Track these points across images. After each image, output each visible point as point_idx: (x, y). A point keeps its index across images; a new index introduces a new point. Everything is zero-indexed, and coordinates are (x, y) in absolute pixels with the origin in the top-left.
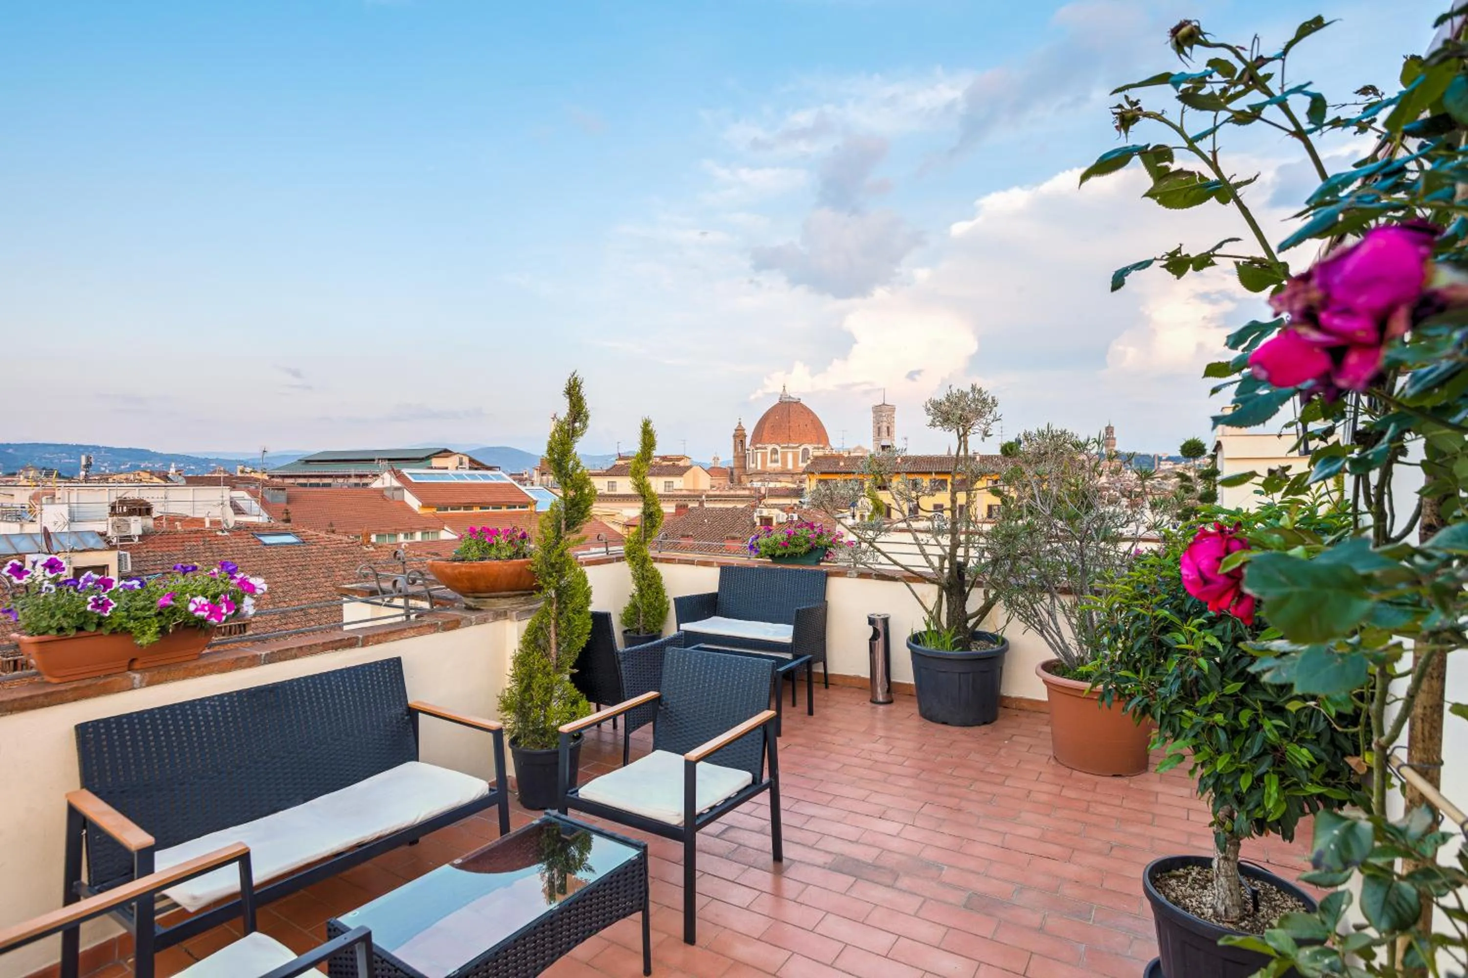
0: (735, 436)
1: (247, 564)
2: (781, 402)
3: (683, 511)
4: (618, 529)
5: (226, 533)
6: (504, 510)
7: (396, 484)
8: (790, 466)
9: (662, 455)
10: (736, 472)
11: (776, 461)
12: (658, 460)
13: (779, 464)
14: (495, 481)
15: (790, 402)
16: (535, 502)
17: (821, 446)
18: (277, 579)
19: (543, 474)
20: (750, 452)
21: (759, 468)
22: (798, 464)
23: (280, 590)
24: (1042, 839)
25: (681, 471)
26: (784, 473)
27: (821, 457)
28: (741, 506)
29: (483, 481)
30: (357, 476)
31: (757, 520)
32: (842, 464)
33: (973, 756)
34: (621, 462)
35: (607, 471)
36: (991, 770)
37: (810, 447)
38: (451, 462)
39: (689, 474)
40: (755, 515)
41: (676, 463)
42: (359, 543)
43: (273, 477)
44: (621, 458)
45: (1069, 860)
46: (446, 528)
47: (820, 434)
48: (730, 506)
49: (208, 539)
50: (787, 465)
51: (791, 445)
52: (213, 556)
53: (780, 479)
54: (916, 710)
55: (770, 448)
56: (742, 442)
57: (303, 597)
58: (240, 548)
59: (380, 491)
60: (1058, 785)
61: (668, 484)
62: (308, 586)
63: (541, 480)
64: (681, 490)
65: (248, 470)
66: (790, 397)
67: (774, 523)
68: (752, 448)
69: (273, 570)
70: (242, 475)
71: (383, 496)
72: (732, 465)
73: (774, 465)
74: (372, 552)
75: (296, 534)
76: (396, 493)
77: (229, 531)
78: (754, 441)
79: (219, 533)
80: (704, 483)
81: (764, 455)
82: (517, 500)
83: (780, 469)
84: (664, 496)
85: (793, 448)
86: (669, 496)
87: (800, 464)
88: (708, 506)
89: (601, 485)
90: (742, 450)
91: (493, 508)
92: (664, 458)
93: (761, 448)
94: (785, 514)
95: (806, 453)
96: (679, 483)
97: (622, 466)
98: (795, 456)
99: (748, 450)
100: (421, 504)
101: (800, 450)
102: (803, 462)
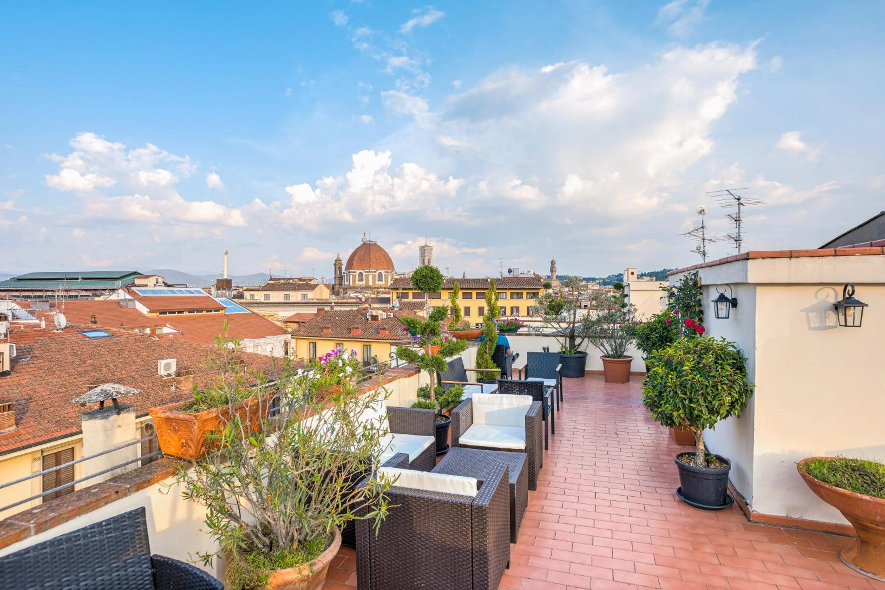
0: (335, 265)
1: (84, 350)
2: (364, 244)
3: (322, 312)
4: (280, 324)
5: (60, 331)
6: (204, 313)
7: (128, 297)
8: (371, 283)
9: (299, 277)
10: (336, 286)
11: (362, 280)
12: (296, 280)
13: (364, 282)
14: (196, 295)
15: (369, 244)
16: (225, 308)
17: (390, 271)
18: (107, 358)
19: (218, 289)
21: (351, 284)
22: (375, 282)
25: (312, 288)
26: (367, 287)
27: (398, 279)
28: (355, 308)
29: (188, 295)
30: (64, 290)
31: (369, 318)
34: (272, 282)
35: (263, 287)
37: (382, 272)
38: (151, 282)
39: (317, 289)
40: (368, 314)
41: (309, 282)
42: (148, 335)
44: (272, 279)
46: (167, 325)
47: (389, 264)
48: (349, 309)
50: (368, 283)
51: (371, 270)
52: (59, 345)
55: (358, 272)
56: (340, 268)
59: (118, 302)
61: (304, 296)
63: (218, 292)
64: (313, 299)
66: (369, 241)
67: (379, 319)
68: (346, 272)
71: (119, 305)
72: (334, 282)
73: (361, 283)
74: (158, 341)
75: (105, 331)
76: (129, 303)
77: (62, 329)
78: (347, 269)
79: (55, 331)
80: (326, 294)
81: (354, 276)
82: (214, 307)
83: (364, 286)
84: (302, 303)
85: (372, 272)
86: (304, 303)
87: (377, 282)
88: (336, 309)
89: (260, 297)
90: (340, 273)
91: (197, 312)
92: (300, 279)
93: (352, 272)
94: (385, 313)
95: (380, 275)
96: (311, 295)
97: (273, 284)
98: (374, 277)
99: (344, 273)
100: (149, 310)
101: (377, 273)
102: (378, 281)
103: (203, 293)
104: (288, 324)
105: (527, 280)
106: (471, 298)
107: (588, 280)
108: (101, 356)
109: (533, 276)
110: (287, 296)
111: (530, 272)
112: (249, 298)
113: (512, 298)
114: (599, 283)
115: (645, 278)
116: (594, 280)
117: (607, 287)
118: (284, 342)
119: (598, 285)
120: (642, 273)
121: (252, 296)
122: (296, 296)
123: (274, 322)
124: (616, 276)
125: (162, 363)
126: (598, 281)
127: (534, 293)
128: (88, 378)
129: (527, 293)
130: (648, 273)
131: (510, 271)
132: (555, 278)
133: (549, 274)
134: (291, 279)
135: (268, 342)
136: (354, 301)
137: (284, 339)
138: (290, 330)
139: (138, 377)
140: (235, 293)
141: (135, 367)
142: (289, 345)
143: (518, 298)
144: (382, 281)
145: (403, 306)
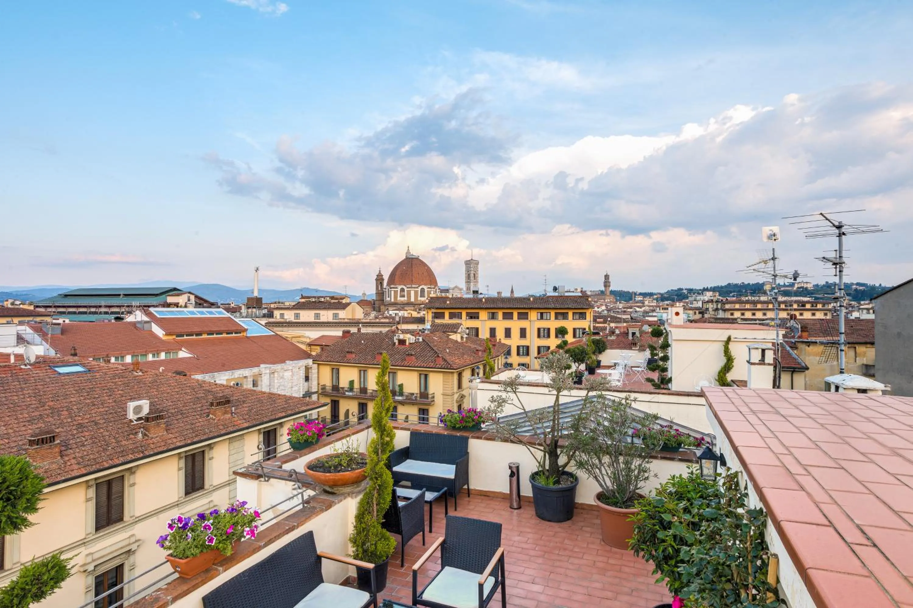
0: (376, 280)
1: (48, 389)
2: (407, 258)
3: (347, 335)
4: (303, 347)
5: (29, 367)
6: (224, 335)
7: (146, 319)
8: (413, 300)
9: (331, 295)
10: (377, 303)
11: (404, 296)
12: (328, 299)
13: (406, 298)
14: (217, 316)
15: (412, 258)
16: (246, 330)
17: (433, 286)
18: (72, 399)
19: (248, 308)
20: (387, 290)
21: (393, 300)
22: (417, 298)
23: (75, 407)
24: (603, 589)
25: (344, 306)
26: (409, 304)
27: (434, 297)
28: (385, 330)
29: (209, 316)
30: (106, 306)
31: (396, 342)
32: (448, 302)
33: (566, 541)
34: (303, 300)
35: (294, 306)
36: (576, 550)
37: (425, 287)
38: (182, 300)
39: (349, 308)
40: (395, 338)
41: (341, 301)
42: (130, 370)
43: (37, 307)
44: (303, 297)
45: (616, 599)
46: (183, 349)
47: (431, 279)
48: (378, 330)
49: (14, 372)
50: (410, 299)
51: (413, 286)
52: (20, 384)
53: (406, 308)
54: (534, 513)
55: (400, 287)
56: (381, 284)
57: (93, 412)
58: (41, 378)
59: (134, 324)
60: (606, 557)
61: (335, 315)
62: (96, 403)
63: (247, 312)
64: (344, 319)
65: (18, 302)
66: (412, 255)
67: (407, 344)
68: (388, 288)
69: (68, 393)
70: (13, 307)
71: (135, 327)
72: (375, 298)
73: (402, 299)
74: (141, 376)
75: (83, 365)
76: (146, 326)
77: (30, 365)
78: (389, 284)
79: (23, 367)
80: (359, 313)
81: (396, 292)
82: (234, 328)
83: (406, 302)
84: (333, 323)
85: (414, 288)
86: (336, 323)
87: (419, 299)
88: (364, 330)
89: (289, 316)
90: (381, 288)
91: (217, 334)
92: (332, 298)
93: (393, 288)
94: (414, 337)
95: (423, 290)
96: (343, 314)
97: (304, 302)
98: (416, 293)
99: (385, 289)
100: (164, 333)
101: (419, 289)
102: (421, 296)
103: (224, 314)
104: (313, 347)
105: (574, 299)
106: (512, 319)
107: (645, 295)
108: (66, 396)
109: (580, 294)
110: (317, 316)
111: (576, 289)
112: (278, 317)
113: (556, 318)
114: (657, 299)
115: (707, 293)
116: (651, 295)
117: (666, 302)
118: (304, 367)
119: (655, 301)
120: (704, 288)
121: (282, 315)
122: (327, 316)
123: (298, 344)
124: (676, 291)
125: (132, 405)
126: (655, 297)
127: (581, 313)
128: (40, 425)
129: (573, 313)
130: (711, 288)
131: (555, 289)
132: (608, 293)
133: (603, 288)
134: (322, 297)
135: (286, 369)
136: (387, 320)
137: (304, 365)
138: (314, 353)
139: (102, 422)
140: (265, 311)
141: (103, 410)
142: (310, 371)
143: (564, 319)
144: (424, 297)
145: (435, 328)
